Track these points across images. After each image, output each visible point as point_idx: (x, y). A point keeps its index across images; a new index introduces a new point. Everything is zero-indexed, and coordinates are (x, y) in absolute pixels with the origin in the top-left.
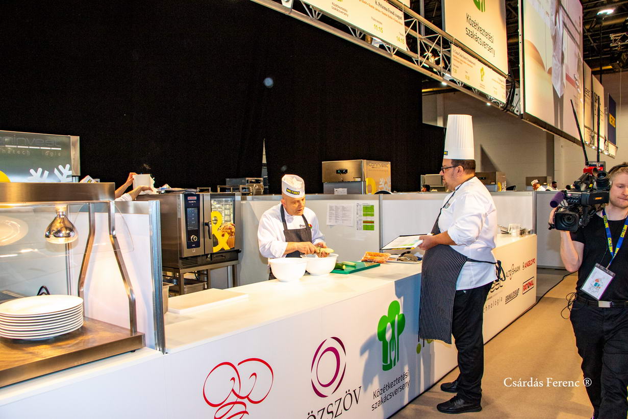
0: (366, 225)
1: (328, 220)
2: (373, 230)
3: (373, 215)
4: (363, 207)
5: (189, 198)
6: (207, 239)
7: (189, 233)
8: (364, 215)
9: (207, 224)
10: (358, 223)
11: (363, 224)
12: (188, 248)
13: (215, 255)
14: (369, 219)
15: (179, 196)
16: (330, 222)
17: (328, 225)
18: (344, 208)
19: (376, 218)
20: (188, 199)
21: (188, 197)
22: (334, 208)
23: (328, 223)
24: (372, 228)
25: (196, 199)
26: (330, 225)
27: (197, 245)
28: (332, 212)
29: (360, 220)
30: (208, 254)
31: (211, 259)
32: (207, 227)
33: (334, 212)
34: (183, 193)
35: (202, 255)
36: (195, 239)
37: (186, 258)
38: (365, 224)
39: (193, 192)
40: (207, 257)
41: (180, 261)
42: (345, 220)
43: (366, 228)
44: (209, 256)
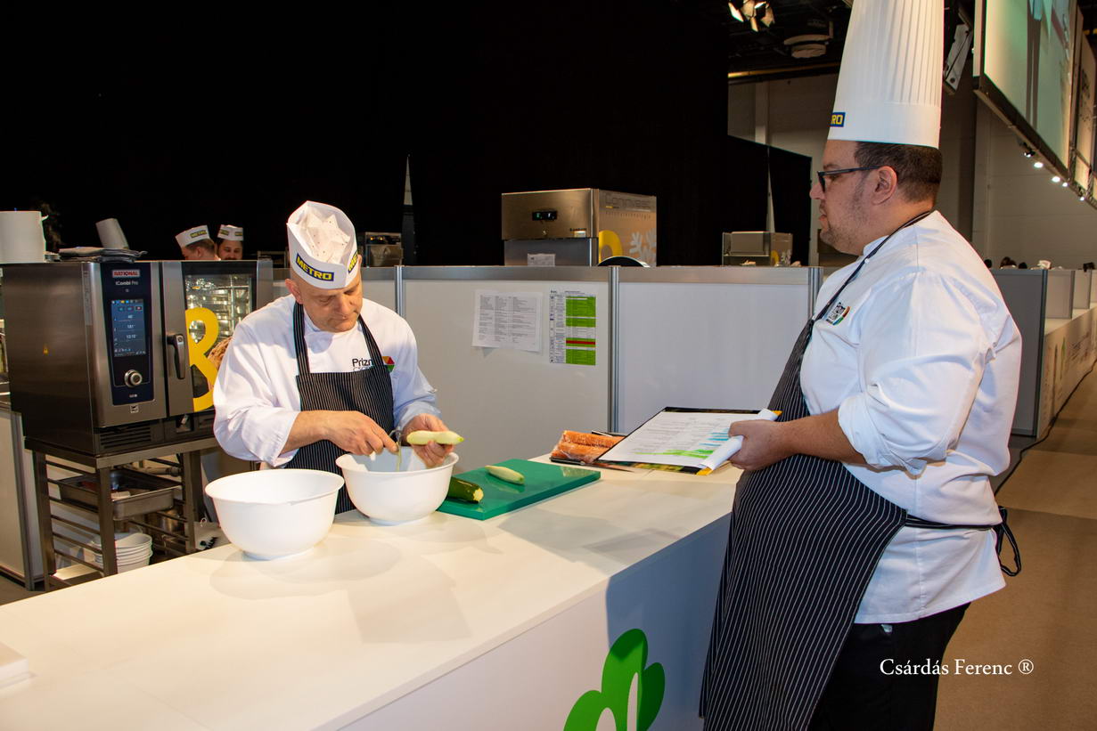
0: (573, 350)
1: (476, 334)
2: (594, 364)
3: (592, 324)
4: (568, 302)
5: (116, 274)
6: (173, 378)
7: (118, 365)
8: (569, 323)
9: (172, 341)
10: (552, 342)
11: (565, 347)
12: (115, 404)
13: (202, 419)
14: (583, 333)
15: (87, 268)
16: (481, 338)
17: (477, 348)
18: (517, 304)
19: (599, 333)
20: (114, 276)
21: (114, 271)
22: (492, 302)
23: (477, 342)
24: (590, 359)
25: (138, 275)
26: (484, 348)
27: (146, 393)
28: (487, 311)
29: (560, 336)
30: (181, 417)
31: (192, 428)
32: (172, 347)
33: (492, 313)
34: (95, 261)
35: (164, 420)
36: (136, 379)
37: (115, 429)
38: (572, 347)
39: (126, 259)
40: (179, 424)
41: (97, 437)
42: (520, 335)
43: (573, 358)
44: (184, 420)
